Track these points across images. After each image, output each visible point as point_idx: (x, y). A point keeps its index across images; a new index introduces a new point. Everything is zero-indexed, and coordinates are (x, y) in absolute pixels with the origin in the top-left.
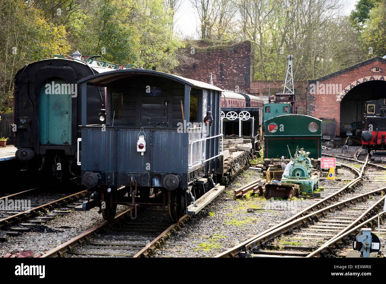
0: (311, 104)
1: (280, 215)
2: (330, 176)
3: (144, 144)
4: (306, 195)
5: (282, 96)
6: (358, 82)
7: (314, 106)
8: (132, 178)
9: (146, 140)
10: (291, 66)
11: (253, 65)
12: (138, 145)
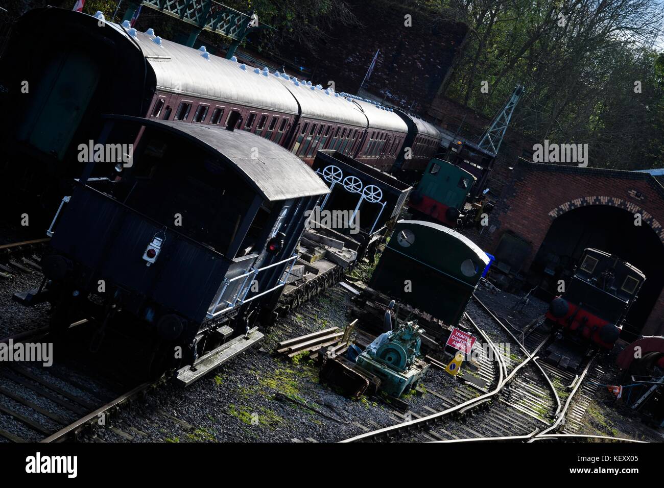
0: (505, 200)
1: (320, 427)
2: (451, 368)
3: (157, 252)
4: (385, 398)
5: (474, 150)
6: (597, 200)
7: (509, 206)
8: (116, 294)
9: (163, 247)
10: (514, 106)
11: (455, 69)
12: (148, 249)
